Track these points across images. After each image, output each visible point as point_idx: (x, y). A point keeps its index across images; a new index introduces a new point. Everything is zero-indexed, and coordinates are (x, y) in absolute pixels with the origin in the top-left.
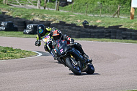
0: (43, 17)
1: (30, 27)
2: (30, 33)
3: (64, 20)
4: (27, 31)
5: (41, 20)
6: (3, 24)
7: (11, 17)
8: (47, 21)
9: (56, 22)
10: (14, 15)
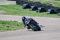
10: (56, 6)
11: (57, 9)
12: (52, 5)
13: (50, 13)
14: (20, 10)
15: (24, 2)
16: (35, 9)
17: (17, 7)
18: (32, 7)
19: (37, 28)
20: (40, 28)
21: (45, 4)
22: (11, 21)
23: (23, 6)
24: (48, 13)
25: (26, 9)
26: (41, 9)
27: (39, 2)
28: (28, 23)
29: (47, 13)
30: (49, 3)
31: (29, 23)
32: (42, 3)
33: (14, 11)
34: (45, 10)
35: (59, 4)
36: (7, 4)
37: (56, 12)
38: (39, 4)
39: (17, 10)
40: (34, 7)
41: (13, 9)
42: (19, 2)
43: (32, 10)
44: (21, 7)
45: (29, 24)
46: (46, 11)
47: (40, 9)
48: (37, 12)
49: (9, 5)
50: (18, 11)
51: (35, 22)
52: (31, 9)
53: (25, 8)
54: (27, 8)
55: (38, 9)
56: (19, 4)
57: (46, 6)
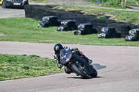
1: (132, 32)
4: (129, 38)
6: (103, 30)
11: (122, 27)
12: (109, 17)
13: (106, 37)
14: (36, 30)
15: (45, 11)
16: (71, 27)
17: (28, 24)
18: (65, 23)
19: (89, 71)
20: (95, 70)
21: (94, 16)
22: (25, 55)
23: (41, 20)
24: (102, 37)
25: (50, 28)
26: (86, 26)
27: (79, 12)
28: (68, 60)
29: (99, 35)
30: (102, 13)
31: (71, 59)
32: (86, 12)
33: (22, 32)
34: (95, 29)
35: (125, 15)
36: (5, 17)
37: (120, 34)
38: (79, 16)
39: (29, 29)
40: (69, 23)
41: (20, 28)
42: (33, 11)
43: (64, 30)
44: (36, 24)
45: (70, 61)
46: (96, 32)
47: (83, 26)
48: (75, 33)
49: (9, 19)
50: (32, 32)
51: (84, 57)
52: (62, 28)
53: (47, 25)
54: (52, 26)
55: (78, 27)
56: (32, 17)
57: (96, 21)
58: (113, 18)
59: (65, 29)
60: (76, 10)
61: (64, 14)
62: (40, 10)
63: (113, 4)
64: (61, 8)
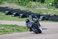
0: (47, 13)
1: (41, 17)
2: (41, 20)
3: (56, 14)
4: (40, 19)
5: (46, 14)
7: (34, 13)
8: (49, 15)
9: (53, 15)
10: (35, 12)
16: (17, 15)
18: (14, 13)
19: (38, 31)
21: (25, 11)
23: (5, 12)
24: (29, 19)
26: (23, 15)
30: (28, 10)
32: (22, 10)
34: (26, 16)
35: (37, 11)
40: (16, 13)
42: (1, 9)
44: (3, 14)
45: (31, 27)
52: (14, 15)
53: (7, 14)
54: (9, 15)
55: (20, 15)
58: (32, 12)
59: (15, 16)
60: (18, 8)
61: (13, 10)
62: (4, 8)
63: (28, 7)
64: (12, 8)
